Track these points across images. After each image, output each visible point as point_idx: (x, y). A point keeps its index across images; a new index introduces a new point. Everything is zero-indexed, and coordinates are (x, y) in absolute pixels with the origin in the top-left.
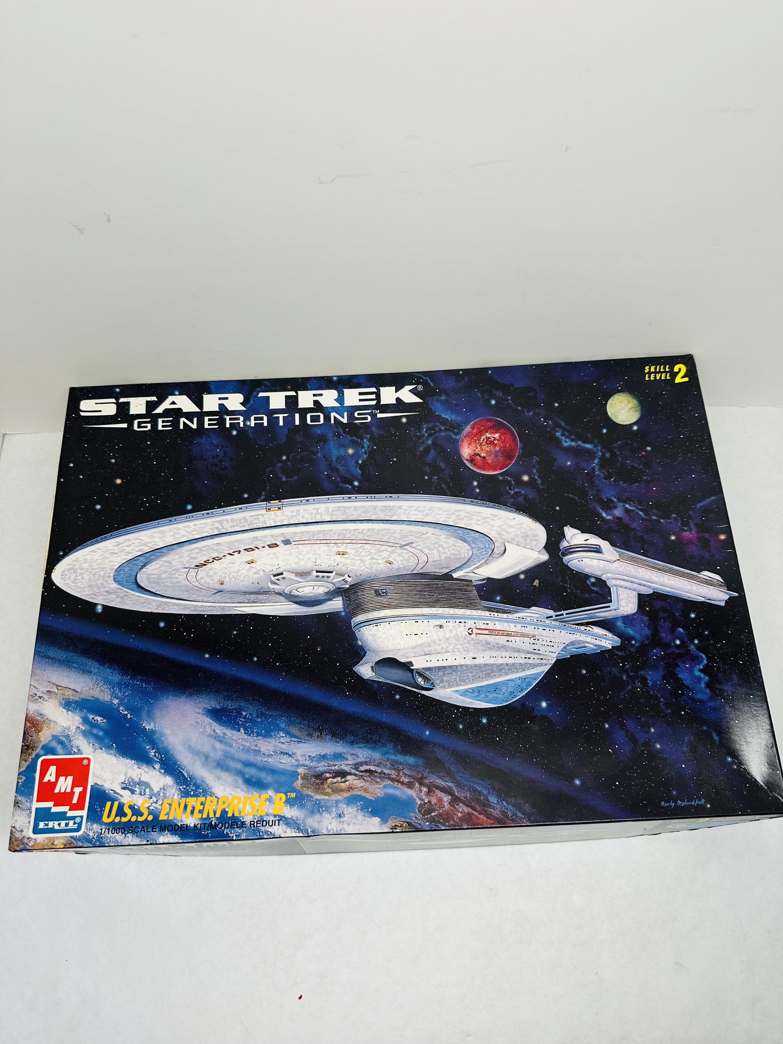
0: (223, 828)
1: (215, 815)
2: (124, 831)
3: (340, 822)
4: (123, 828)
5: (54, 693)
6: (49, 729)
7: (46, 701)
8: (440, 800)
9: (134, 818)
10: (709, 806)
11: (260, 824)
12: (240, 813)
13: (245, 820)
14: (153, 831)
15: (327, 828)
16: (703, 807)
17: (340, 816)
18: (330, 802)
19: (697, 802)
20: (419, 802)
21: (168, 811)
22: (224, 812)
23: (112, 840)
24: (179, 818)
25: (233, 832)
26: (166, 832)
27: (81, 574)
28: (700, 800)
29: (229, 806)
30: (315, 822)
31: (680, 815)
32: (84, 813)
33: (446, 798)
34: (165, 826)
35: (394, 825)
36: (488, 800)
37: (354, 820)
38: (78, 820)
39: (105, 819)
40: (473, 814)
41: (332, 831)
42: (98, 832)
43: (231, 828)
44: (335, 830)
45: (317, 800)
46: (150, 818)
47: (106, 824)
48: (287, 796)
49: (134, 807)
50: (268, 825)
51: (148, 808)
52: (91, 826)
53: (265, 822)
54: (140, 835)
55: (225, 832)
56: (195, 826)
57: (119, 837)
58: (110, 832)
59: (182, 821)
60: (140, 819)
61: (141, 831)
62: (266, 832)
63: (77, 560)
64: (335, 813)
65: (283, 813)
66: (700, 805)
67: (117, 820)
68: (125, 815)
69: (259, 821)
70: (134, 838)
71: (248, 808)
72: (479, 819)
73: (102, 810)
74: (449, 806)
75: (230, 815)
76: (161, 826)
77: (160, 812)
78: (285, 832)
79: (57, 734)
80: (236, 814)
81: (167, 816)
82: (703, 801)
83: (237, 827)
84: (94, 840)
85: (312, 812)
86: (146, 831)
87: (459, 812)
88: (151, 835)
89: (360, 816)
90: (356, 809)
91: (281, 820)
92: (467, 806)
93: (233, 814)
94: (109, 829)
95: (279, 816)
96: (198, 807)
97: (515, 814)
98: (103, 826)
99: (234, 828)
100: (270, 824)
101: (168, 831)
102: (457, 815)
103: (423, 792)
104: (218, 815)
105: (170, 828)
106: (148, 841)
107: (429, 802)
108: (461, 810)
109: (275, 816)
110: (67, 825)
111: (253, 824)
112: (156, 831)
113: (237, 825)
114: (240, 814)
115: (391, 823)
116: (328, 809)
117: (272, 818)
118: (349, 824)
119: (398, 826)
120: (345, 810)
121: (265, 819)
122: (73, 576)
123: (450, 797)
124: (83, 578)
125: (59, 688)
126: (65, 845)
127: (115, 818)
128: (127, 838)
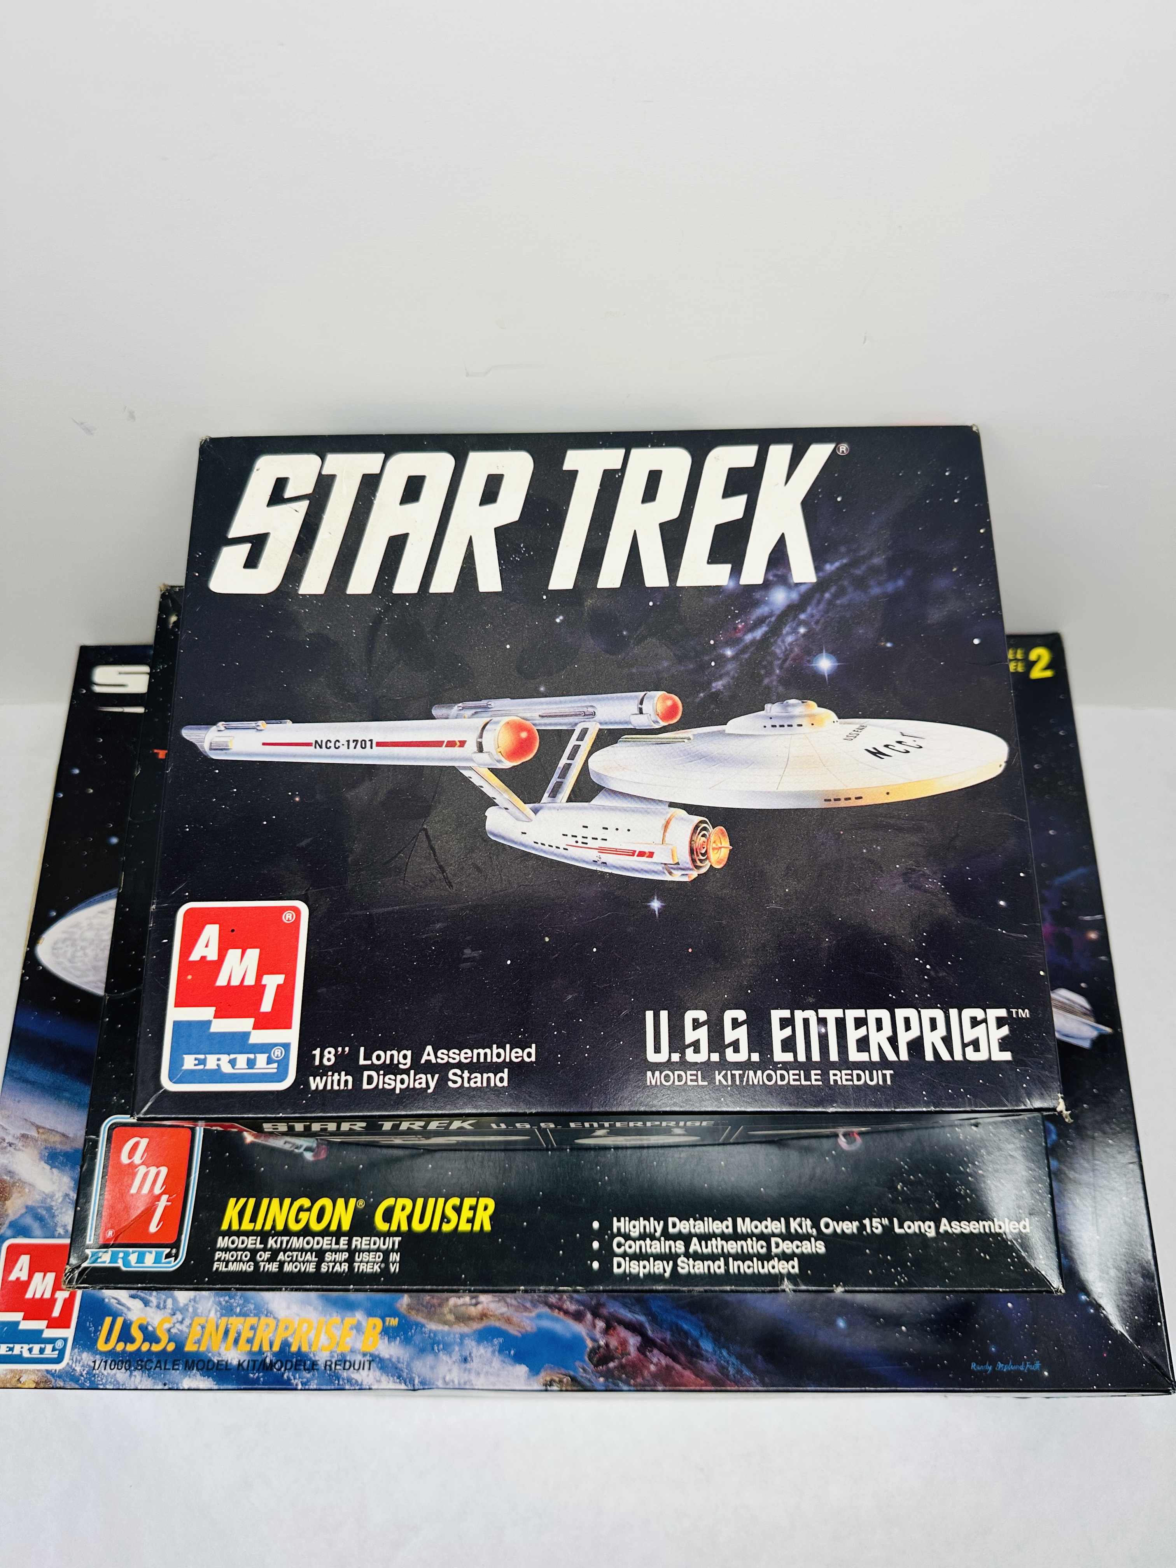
0: (283, 1369)
1: (271, 1347)
2: (130, 1367)
3: (465, 1370)
4: (129, 1361)
5: (33, 1138)
6: (22, 1196)
7: (19, 1150)
8: (624, 1343)
9: (145, 1347)
10: (1046, 1374)
11: (340, 1365)
12: (310, 1346)
13: (317, 1358)
14: (173, 1369)
15: (444, 1378)
16: (1037, 1375)
17: (465, 1360)
18: (452, 1336)
19: (1028, 1366)
20: (590, 1344)
21: (199, 1336)
22: (286, 1344)
23: (109, 1380)
24: (215, 1349)
25: (297, 1376)
26: (194, 1371)
27: (83, 948)
28: (1033, 1364)
29: (294, 1333)
30: (426, 1366)
31: (999, 1387)
32: (69, 1333)
33: (633, 1341)
34: (193, 1362)
35: (548, 1379)
36: (698, 1346)
37: (486, 1368)
38: (59, 1344)
39: (101, 1346)
40: (673, 1368)
41: (451, 1384)
42: (90, 1366)
43: (295, 1369)
44: (456, 1382)
45: (430, 1331)
46: (171, 1347)
47: (102, 1353)
48: (384, 1322)
49: (147, 1328)
50: (352, 1368)
51: (169, 1331)
52: (79, 1355)
53: (348, 1364)
54: (154, 1374)
55: (285, 1376)
56: (240, 1365)
57: (121, 1375)
58: (108, 1367)
59: (220, 1354)
60: (156, 1348)
61: (156, 1367)
62: (349, 1380)
63: (77, 925)
64: (459, 1354)
65: (377, 1349)
66: (1032, 1371)
67: (120, 1347)
68: (132, 1340)
69: (339, 1361)
70: (144, 1379)
71: (323, 1339)
72: (682, 1376)
73: (97, 1331)
74: (637, 1352)
75: (294, 1349)
76: (187, 1362)
77: (187, 1338)
78: (379, 1381)
79: (34, 1204)
80: (305, 1349)
81: (197, 1345)
82: (1038, 1365)
83: (305, 1369)
84: (82, 1378)
85: (422, 1351)
86: (163, 1368)
87: (652, 1363)
88: (170, 1375)
89: (496, 1362)
90: (490, 1349)
91: (373, 1360)
92: (666, 1354)
93: (299, 1348)
94: (106, 1362)
95: (371, 1355)
96: (246, 1334)
97: (739, 1372)
98: (98, 1357)
99: (300, 1370)
100: (357, 1367)
101: (198, 1369)
102: (648, 1369)
103: (598, 1327)
104: (276, 1348)
105: (200, 1365)
106: (165, 1385)
107: (607, 1345)
108: (655, 1360)
109: (364, 1355)
110: (42, 1351)
111: (330, 1366)
112: (178, 1369)
113: (304, 1366)
114: (310, 1348)
115: (544, 1376)
116: (447, 1348)
117: (359, 1358)
118: (478, 1374)
119: (555, 1381)
120: (474, 1351)
121: (348, 1358)
122: (70, 950)
123: (639, 1339)
124: (85, 955)
125: (41, 1131)
126: (37, 1383)
127: (116, 1344)
128: (133, 1378)
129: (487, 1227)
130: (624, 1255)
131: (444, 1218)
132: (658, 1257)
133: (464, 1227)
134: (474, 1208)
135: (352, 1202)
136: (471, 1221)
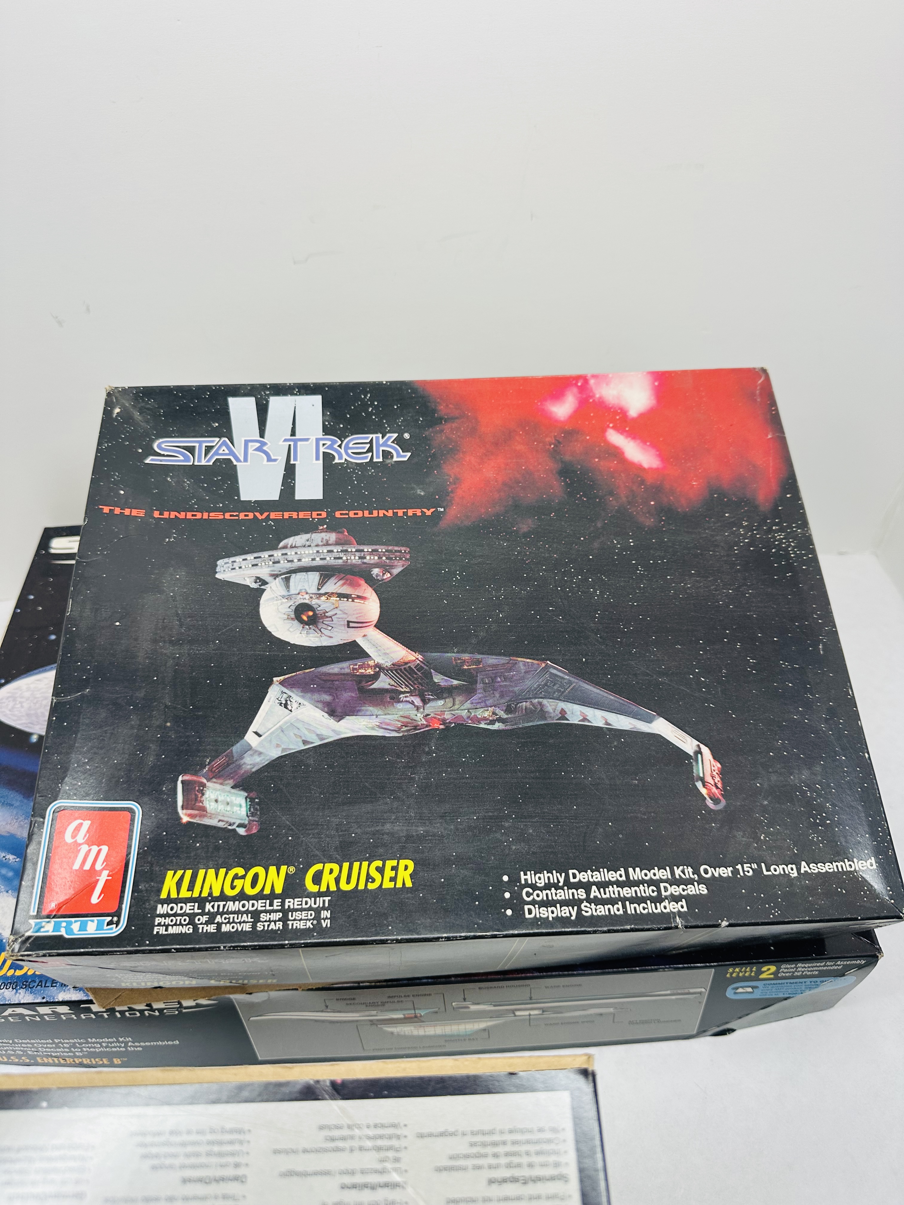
2: (16, 986)
4: (16, 982)
54: (35, 991)
61: (38, 985)
68: (23, 968)
106: (43, 998)
127: (9, 969)
128: (18, 994)
129: (409, 884)
130: (533, 903)
131: (369, 878)
132: (564, 903)
133: (388, 885)
134: (395, 868)
135: (284, 868)
136: (393, 879)
